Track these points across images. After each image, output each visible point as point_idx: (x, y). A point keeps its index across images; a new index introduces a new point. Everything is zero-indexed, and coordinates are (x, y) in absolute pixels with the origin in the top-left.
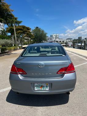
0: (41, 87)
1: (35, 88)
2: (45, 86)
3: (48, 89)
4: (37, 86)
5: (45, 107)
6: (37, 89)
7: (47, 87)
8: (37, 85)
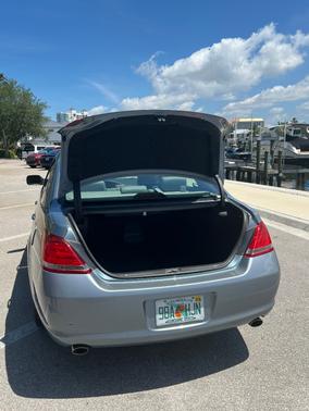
0: (177, 312)
1: (159, 316)
2: (192, 305)
3: (200, 316)
4: (163, 311)
5: (186, 383)
6: (163, 322)
7: (197, 307)
8: (164, 305)
